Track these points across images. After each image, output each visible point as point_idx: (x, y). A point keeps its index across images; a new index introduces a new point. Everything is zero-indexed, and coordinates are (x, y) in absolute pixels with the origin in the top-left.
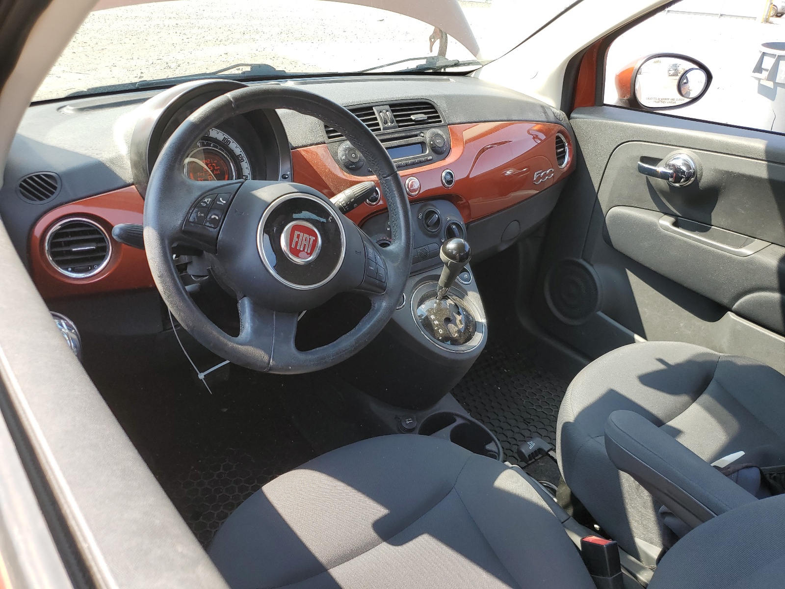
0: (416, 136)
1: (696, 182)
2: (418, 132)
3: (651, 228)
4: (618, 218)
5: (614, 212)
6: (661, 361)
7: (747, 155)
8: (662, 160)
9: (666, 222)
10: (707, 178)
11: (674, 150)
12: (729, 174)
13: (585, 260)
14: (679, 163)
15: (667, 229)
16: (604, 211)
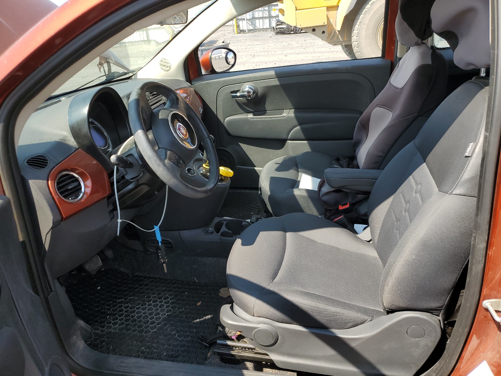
0: (161, 100)
1: (257, 94)
2: (161, 99)
3: (246, 121)
4: (230, 122)
5: (227, 120)
6: (276, 163)
7: (270, 78)
8: (240, 90)
9: (250, 116)
10: (260, 92)
11: (243, 84)
12: (267, 87)
13: (221, 146)
14: (247, 89)
15: (252, 118)
16: (222, 122)
